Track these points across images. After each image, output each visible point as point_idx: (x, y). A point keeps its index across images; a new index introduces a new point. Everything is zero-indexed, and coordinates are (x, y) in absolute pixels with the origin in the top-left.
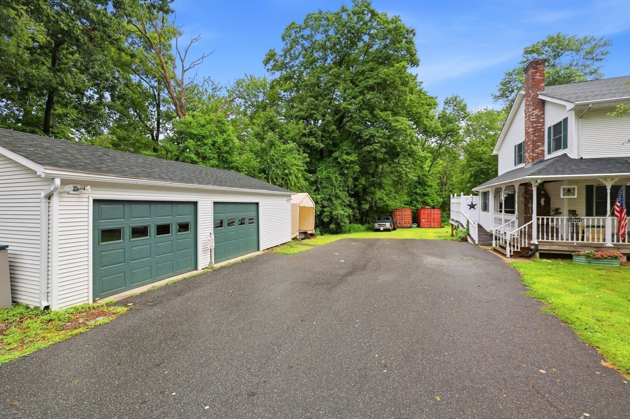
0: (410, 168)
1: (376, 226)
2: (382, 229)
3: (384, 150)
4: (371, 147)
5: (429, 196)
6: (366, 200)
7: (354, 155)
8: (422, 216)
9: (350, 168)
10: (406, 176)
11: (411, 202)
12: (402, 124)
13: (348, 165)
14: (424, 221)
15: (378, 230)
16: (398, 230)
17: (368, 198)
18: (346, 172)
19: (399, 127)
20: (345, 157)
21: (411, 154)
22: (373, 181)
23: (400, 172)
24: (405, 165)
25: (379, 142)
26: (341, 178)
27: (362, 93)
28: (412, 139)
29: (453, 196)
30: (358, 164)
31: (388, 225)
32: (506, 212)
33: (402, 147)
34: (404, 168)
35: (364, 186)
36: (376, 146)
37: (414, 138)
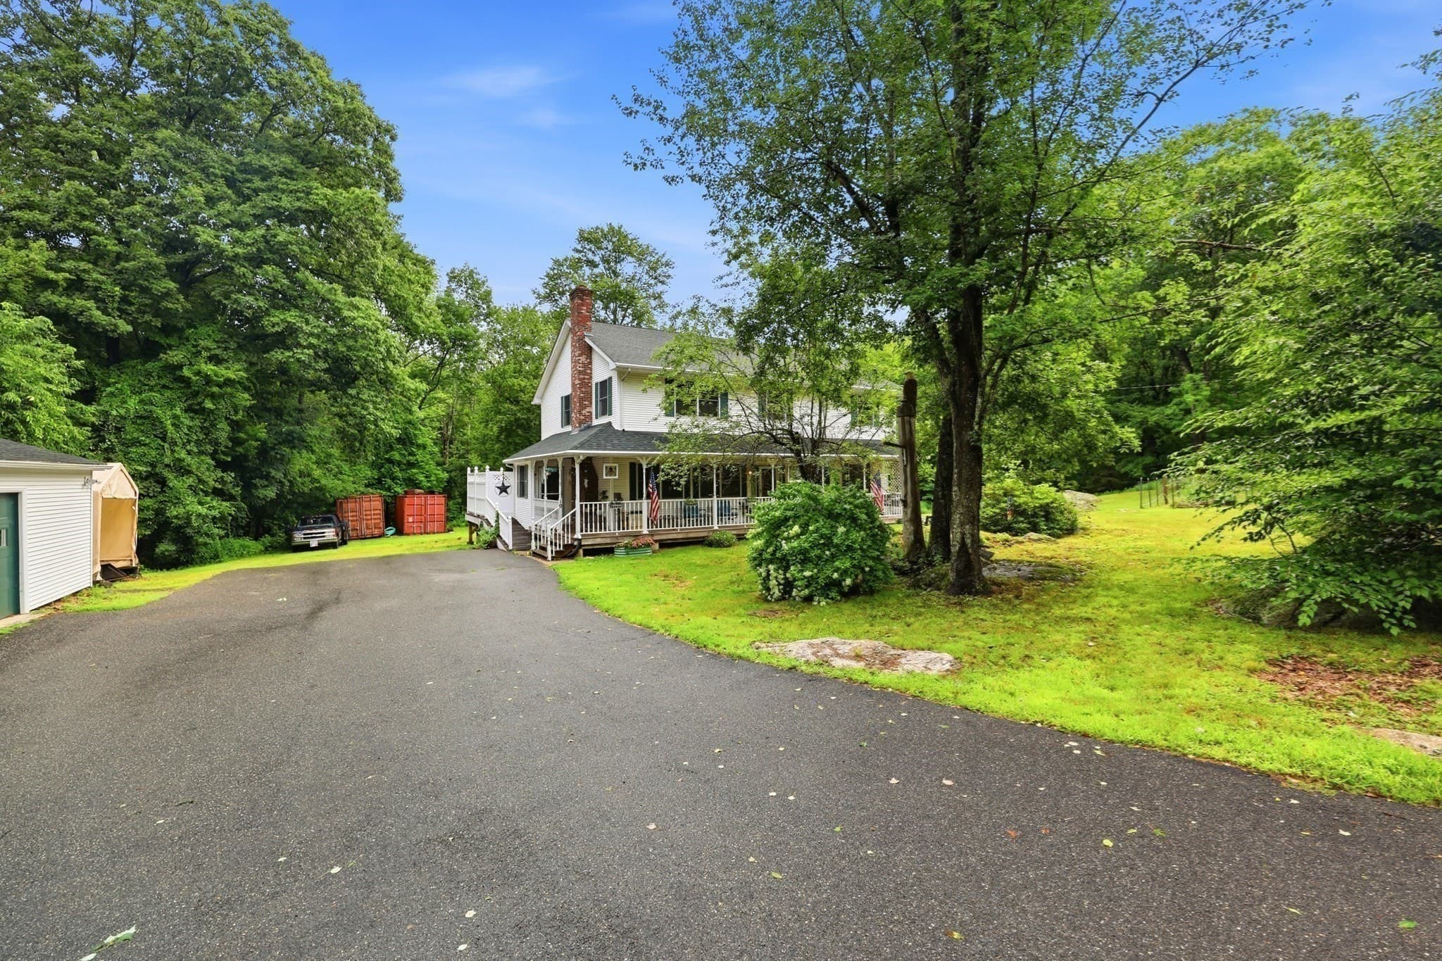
0: (383, 411)
1: (299, 537)
2: (314, 543)
3: (322, 365)
4: (287, 354)
5: (420, 467)
6: (267, 477)
7: (237, 366)
8: (407, 510)
9: (222, 396)
10: (377, 426)
11: (379, 481)
12: (368, 317)
13: (215, 389)
14: (411, 519)
15: (305, 548)
16: (350, 543)
17: (273, 473)
18: (209, 405)
19: (360, 322)
20: (209, 368)
21: (386, 382)
22: (290, 433)
23: (363, 417)
24: (374, 403)
25: (310, 346)
26: (192, 419)
27: (260, 219)
28: (388, 351)
29: (472, 471)
30: (246, 389)
31: (330, 534)
32: (549, 497)
33: (366, 364)
34: (371, 410)
35: (264, 443)
36: (304, 355)
37: (392, 349)
